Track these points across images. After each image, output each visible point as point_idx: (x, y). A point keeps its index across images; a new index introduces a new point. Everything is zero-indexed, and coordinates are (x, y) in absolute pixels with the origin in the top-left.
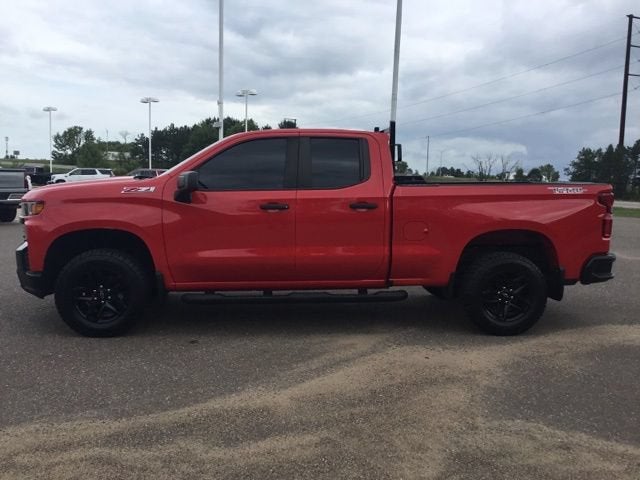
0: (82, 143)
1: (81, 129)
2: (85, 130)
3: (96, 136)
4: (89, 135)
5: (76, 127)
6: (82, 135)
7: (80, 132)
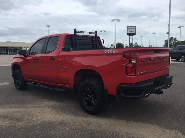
0: (173, 42)
1: (173, 38)
2: (174, 38)
3: (177, 39)
4: (175, 39)
5: (171, 37)
6: (173, 40)
7: (172, 39)
